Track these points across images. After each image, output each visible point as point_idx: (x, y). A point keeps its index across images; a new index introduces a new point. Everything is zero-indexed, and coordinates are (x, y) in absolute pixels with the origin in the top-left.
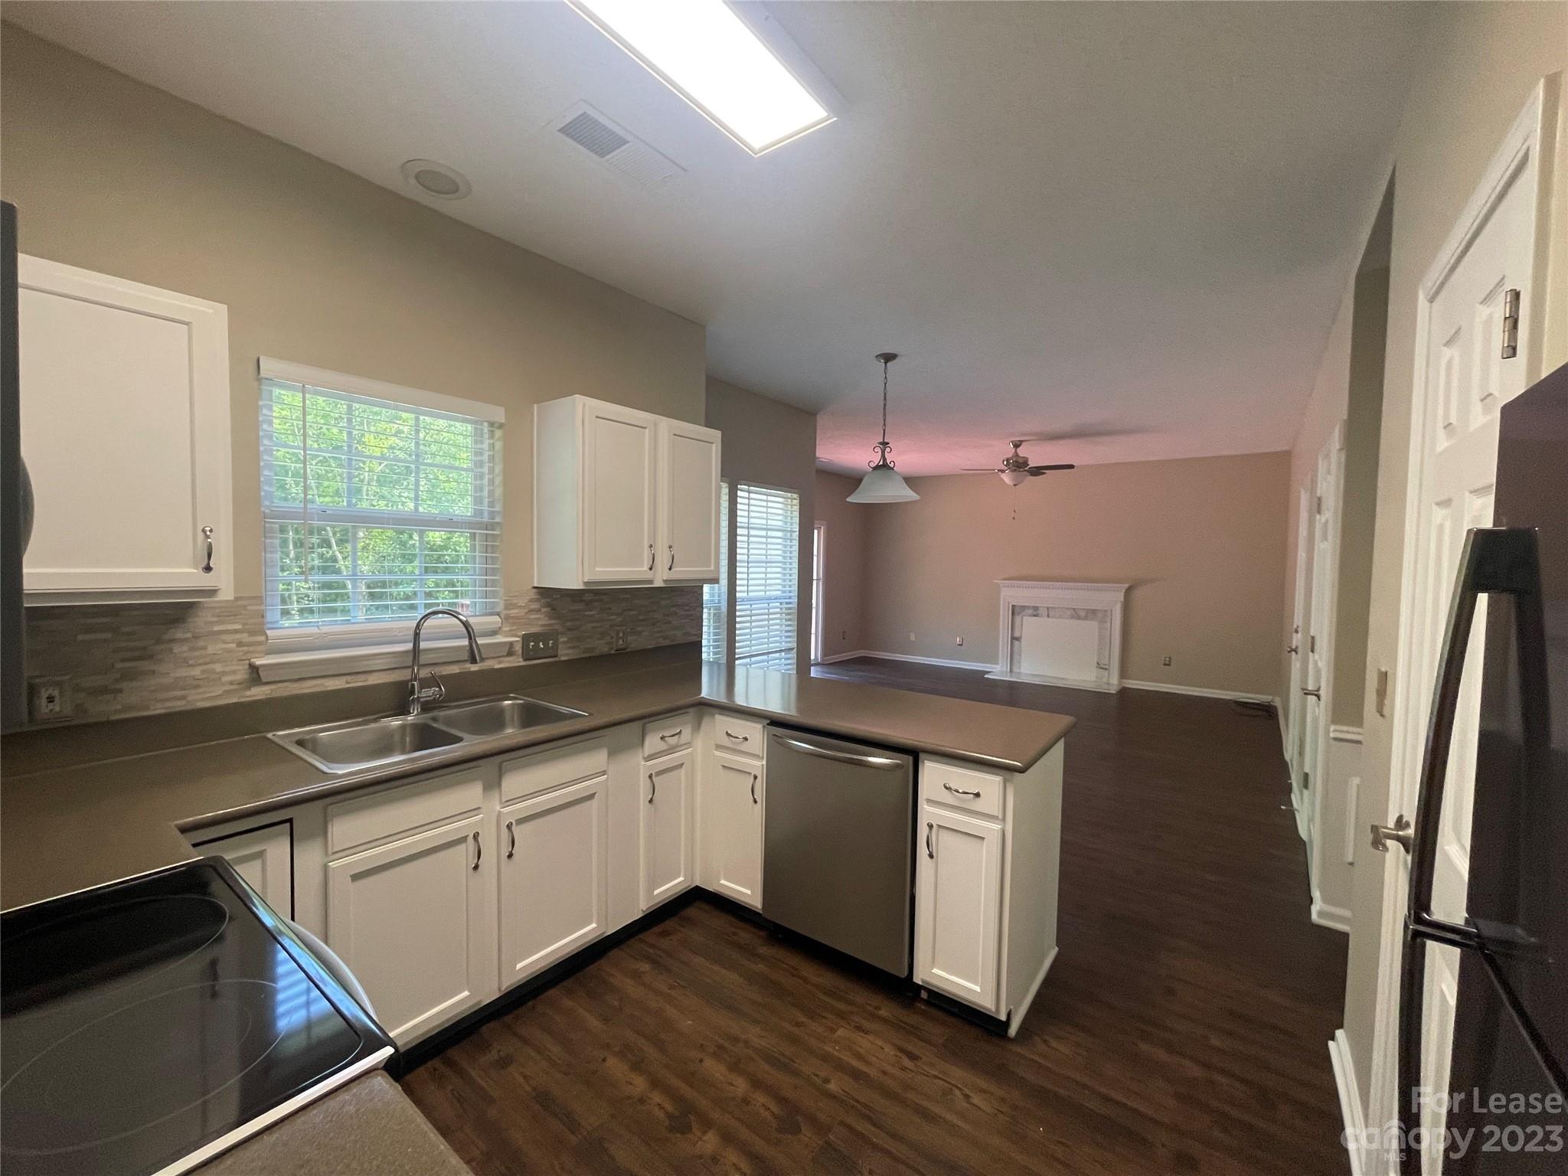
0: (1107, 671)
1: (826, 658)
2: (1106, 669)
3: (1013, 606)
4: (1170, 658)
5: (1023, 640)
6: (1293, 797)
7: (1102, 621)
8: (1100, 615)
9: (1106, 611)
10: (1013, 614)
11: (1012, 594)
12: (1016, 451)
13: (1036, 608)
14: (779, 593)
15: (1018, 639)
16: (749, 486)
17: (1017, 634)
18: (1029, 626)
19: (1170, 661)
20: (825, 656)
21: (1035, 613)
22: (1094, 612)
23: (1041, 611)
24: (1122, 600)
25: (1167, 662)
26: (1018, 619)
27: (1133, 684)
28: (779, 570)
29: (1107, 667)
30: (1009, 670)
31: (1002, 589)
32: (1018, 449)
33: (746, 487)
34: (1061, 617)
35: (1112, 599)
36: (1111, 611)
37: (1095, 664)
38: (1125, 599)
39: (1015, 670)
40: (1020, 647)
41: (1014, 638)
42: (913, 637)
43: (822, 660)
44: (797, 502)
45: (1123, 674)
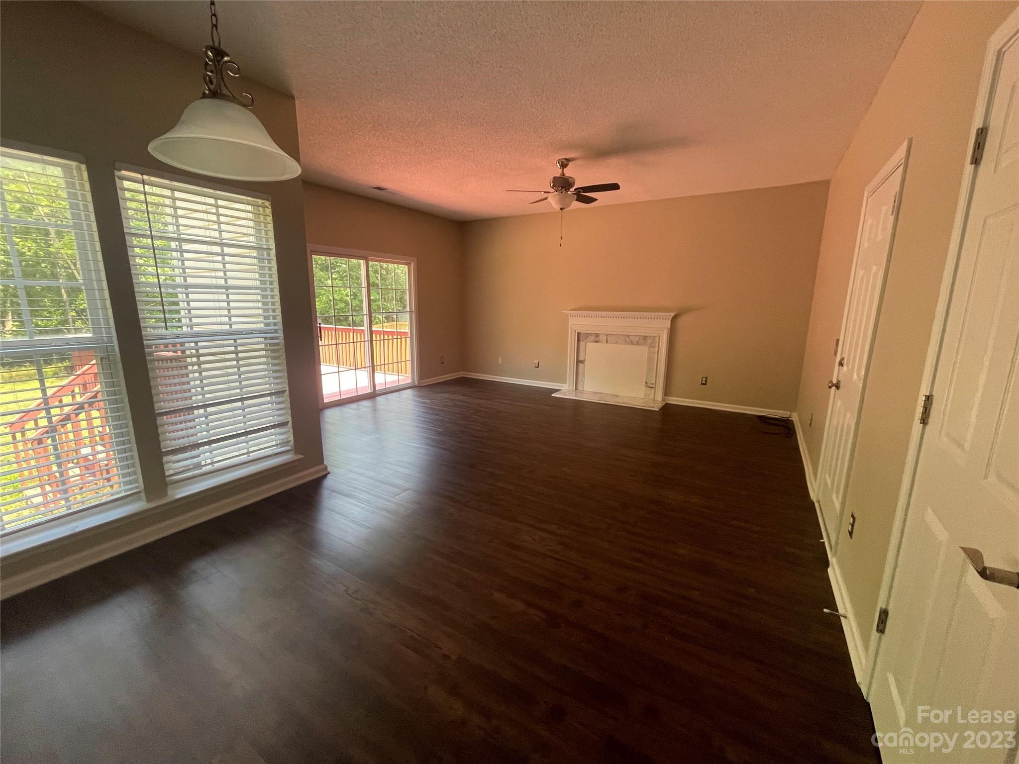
0: (653, 390)
1: (422, 381)
2: (653, 388)
3: (578, 333)
4: (706, 378)
5: (586, 363)
6: (830, 570)
7: (652, 346)
8: (649, 341)
9: (655, 337)
10: (578, 340)
11: (579, 323)
12: (563, 171)
13: (597, 335)
14: (262, 325)
15: (582, 362)
16: (142, 174)
17: (581, 358)
18: (591, 349)
19: (706, 381)
20: (421, 380)
21: (596, 339)
22: (645, 338)
23: (601, 337)
24: (669, 326)
25: (704, 382)
26: (582, 344)
27: (674, 400)
28: (259, 298)
29: (654, 386)
30: (574, 389)
31: (570, 318)
32: (565, 170)
33: (139, 176)
34: (617, 343)
35: (660, 327)
36: (659, 336)
37: (644, 383)
38: (671, 326)
39: (580, 388)
40: (584, 368)
41: (579, 362)
42: (500, 362)
43: (419, 383)
44: (269, 211)
45: (667, 392)
